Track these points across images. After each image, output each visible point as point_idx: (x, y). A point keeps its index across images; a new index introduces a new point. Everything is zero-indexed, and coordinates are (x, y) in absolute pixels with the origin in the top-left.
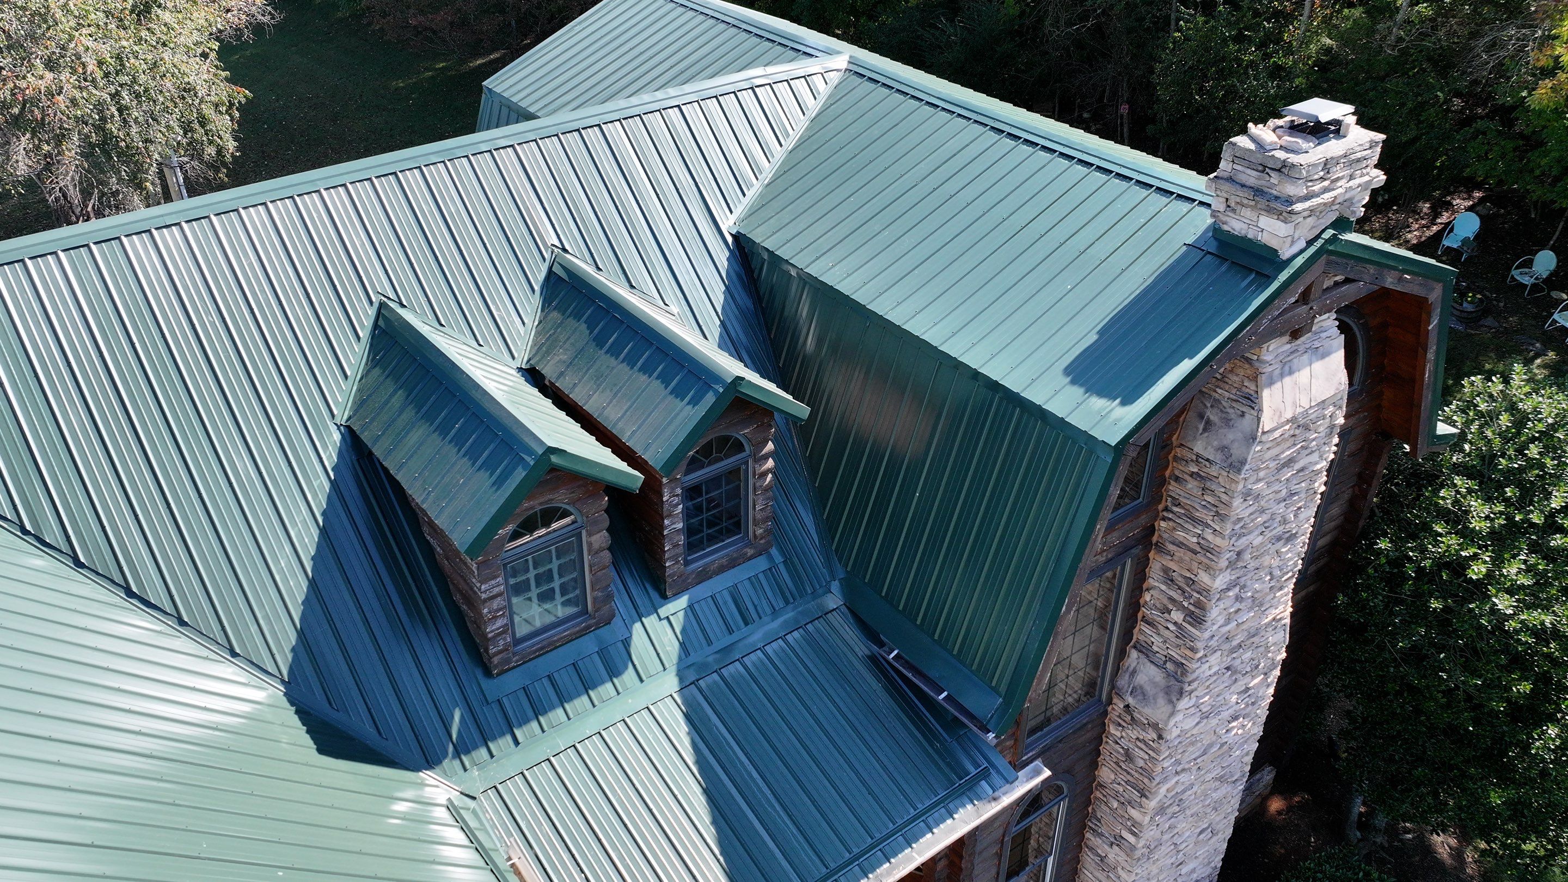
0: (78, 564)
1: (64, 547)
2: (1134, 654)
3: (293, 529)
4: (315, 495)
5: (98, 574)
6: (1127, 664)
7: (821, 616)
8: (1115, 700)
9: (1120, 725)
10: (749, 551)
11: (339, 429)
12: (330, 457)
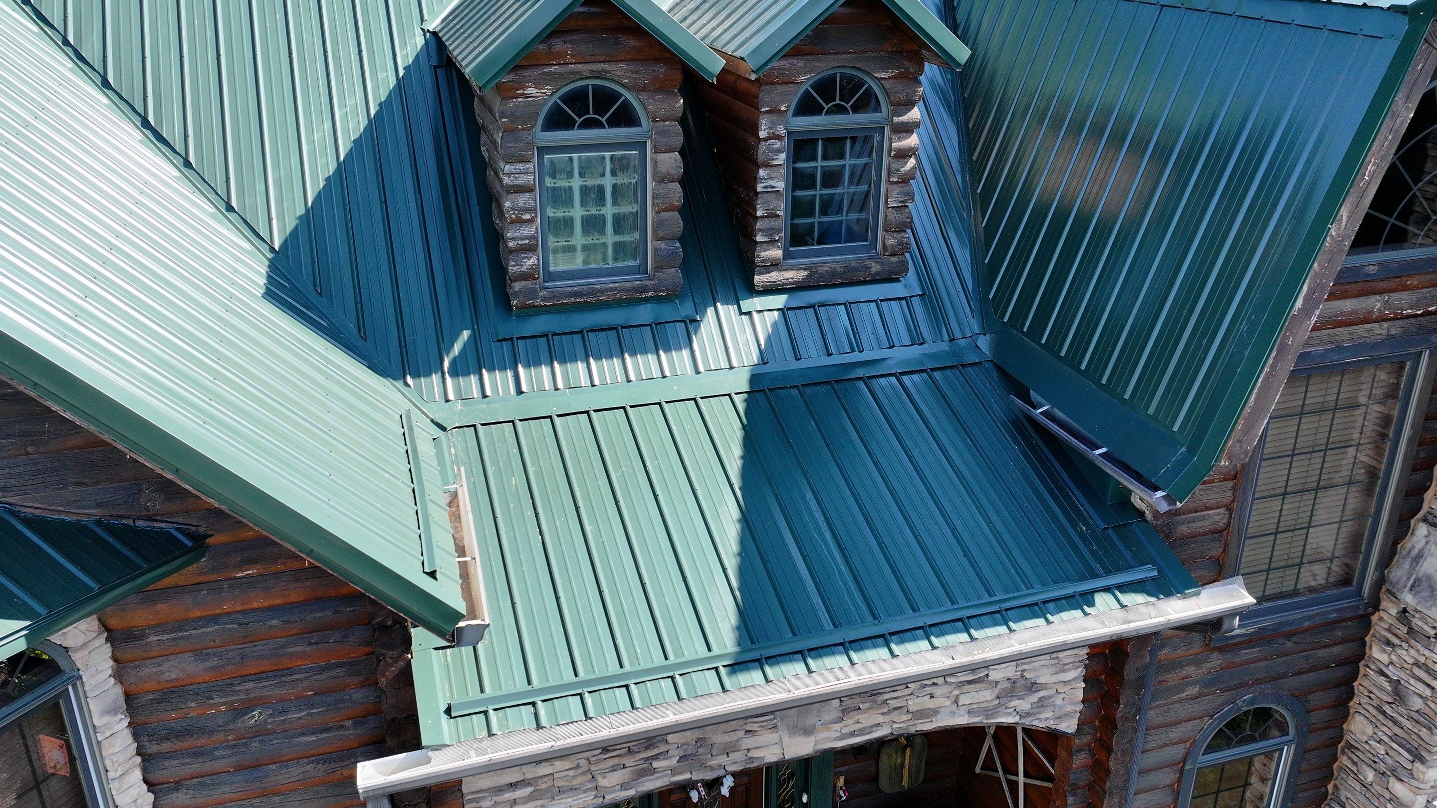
0: (106, 84)
1: (98, 66)
2: (1422, 530)
3: (340, 109)
4: (376, 88)
5: (121, 97)
6: (1409, 546)
7: (955, 367)
8: (1384, 604)
9: (1388, 643)
10: (873, 264)
11: (424, 35)
12: (406, 55)
